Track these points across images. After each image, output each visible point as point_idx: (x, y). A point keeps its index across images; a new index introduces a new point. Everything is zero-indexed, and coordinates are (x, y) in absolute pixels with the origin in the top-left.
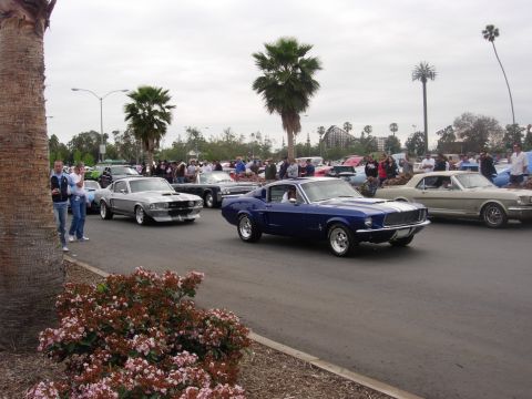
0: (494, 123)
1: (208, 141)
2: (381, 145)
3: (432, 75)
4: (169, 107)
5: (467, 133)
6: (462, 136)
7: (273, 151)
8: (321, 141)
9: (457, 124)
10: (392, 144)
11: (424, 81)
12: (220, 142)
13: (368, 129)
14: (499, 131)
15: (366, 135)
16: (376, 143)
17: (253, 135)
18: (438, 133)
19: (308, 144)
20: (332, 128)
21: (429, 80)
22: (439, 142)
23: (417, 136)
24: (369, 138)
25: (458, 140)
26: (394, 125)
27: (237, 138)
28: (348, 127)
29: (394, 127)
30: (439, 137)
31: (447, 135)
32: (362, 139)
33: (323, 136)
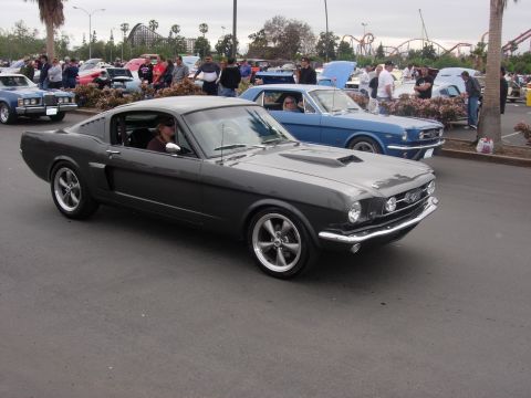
0: (306, 28)
2: (190, 46)
5: (280, 38)
6: (274, 41)
7: (70, 48)
8: (126, 40)
9: (268, 27)
10: (202, 46)
12: (10, 36)
13: (175, 29)
14: (312, 38)
15: (174, 35)
16: (185, 44)
18: (250, 37)
19: (111, 43)
20: (137, 27)
22: (250, 45)
23: (227, 39)
24: (177, 39)
25: (271, 45)
26: (204, 25)
27: (30, 32)
28: (154, 25)
29: (204, 28)
30: (252, 41)
31: (259, 39)
32: (170, 39)
33: (128, 34)
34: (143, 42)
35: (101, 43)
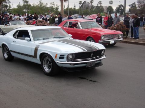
1: (32, 5)
2: (105, 9)
5: (141, 6)
8: (80, 7)
10: (110, 9)
12: (37, 6)
13: (100, 3)
15: (99, 5)
16: (103, 9)
17: (51, 3)
18: (130, 5)
19: (75, 8)
20: (85, 2)
22: (130, 9)
23: (120, 6)
24: (100, 7)
25: (138, 9)
26: (111, 1)
27: (44, 4)
28: (92, 1)
29: (111, 2)
30: (130, 7)
31: (133, 6)
32: (97, 7)
33: (81, 5)
34: (87, 8)
35: (71, 8)
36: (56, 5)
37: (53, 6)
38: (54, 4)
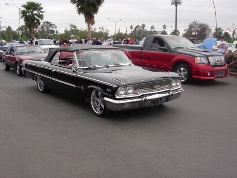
3: (180, 3)
4: (42, 12)
8: (132, 32)
9: (191, 26)
11: (176, 5)
12: (85, 31)
13: (152, 27)
15: (152, 30)
17: (100, 28)
18: (185, 30)
19: (126, 33)
20: (137, 27)
21: (178, 5)
22: (185, 34)
24: (154, 31)
25: (194, 33)
27: (93, 29)
28: (144, 26)
29: (165, 27)
30: (185, 32)
32: (150, 32)
33: (133, 30)
34: (139, 33)
35: (122, 33)
36: (105, 30)
37: (103, 31)
38: (103, 29)
